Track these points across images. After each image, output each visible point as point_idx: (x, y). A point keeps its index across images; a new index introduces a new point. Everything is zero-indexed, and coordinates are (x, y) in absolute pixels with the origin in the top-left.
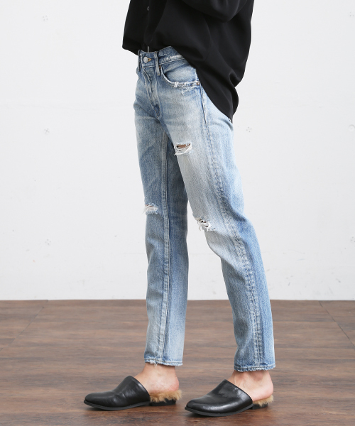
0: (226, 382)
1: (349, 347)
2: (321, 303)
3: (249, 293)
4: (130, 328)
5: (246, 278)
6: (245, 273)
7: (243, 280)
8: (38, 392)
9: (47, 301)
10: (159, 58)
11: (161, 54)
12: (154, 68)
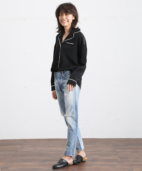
0: (61, 159)
1: (114, 151)
2: (109, 139)
3: (74, 135)
4: (51, 147)
5: (74, 131)
6: (74, 130)
7: (73, 132)
8: (28, 163)
9: (26, 139)
10: (64, 72)
11: (64, 71)
12: (62, 75)
